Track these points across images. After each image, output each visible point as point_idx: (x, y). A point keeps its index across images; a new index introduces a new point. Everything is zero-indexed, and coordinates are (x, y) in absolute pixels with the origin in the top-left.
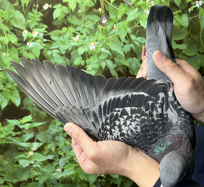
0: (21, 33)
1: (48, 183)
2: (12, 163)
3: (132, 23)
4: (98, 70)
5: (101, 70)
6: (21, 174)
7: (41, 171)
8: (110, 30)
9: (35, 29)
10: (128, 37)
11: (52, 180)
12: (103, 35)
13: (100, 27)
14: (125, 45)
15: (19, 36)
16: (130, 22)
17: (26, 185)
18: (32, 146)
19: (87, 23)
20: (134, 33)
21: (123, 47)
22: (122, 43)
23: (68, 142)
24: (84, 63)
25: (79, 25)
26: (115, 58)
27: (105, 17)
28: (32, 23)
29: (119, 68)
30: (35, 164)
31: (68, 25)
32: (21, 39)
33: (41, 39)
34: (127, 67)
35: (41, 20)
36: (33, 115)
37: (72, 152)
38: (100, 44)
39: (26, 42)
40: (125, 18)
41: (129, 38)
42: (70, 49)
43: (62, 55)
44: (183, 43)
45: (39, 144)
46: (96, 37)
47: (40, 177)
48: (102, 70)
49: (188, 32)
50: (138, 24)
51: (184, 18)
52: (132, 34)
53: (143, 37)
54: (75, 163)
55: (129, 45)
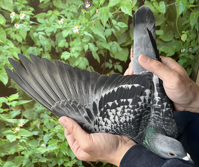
0: (9, 14)
1: (34, 157)
3: (113, 9)
4: (80, 52)
5: (84, 53)
6: (8, 149)
7: (27, 146)
8: (93, 14)
9: (22, 12)
10: (109, 22)
11: (37, 154)
12: (86, 19)
13: (83, 11)
14: (107, 29)
15: (7, 18)
16: (111, 7)
17: (13, 158)
18: (18, 122)
19: (71, 7)
20: (115, 18)
21: (104, 31)
22: (103, 27)
23: (52, 119)
24: (68, 46)
25: (64, 8)
26: (97, 41)
27: (88, 2)
28: (19, 5)
29: (100, 52)
30: (21, 139)
31: (53, 8)
32: (8, 21)
33: (28, 21)
34: (108, 50)
35: (28, 3)
36: (20, 94)
37: (56, 129)
38: (83, 27)
39: (13, 24)
40: (107, 3)
41: (111, 22)
42: (55, 32)
43: (47, 37)
44: (160, 29)
45: (25, 120)
46: (80, 21)
47: (26, 151)
48: (85, 53)
49: (165, 19)
50: (119, 10)
51: (161, 5)
52: (113, 19)
53: (123, 22)
54: (58, 139)
55: (111, 30)
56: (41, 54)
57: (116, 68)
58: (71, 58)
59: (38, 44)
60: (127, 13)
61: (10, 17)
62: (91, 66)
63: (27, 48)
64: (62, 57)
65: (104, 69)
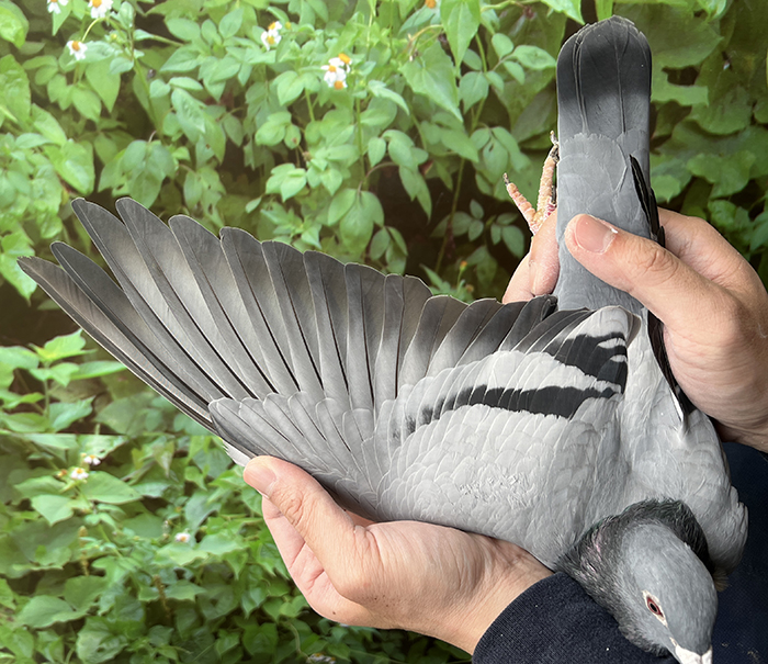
1: (144, 580)
2: (7, 507)
4: (350, 168)
5: (366, 172)
6: (40, 548)
7: (115, 539)
8: (410, 9)
10: (480, 43)
11: (157, 570)
12: (381, 29)
14: (468, 75)
15: (33, 11)
17: (60, 583)
18: (81, 448)
20: (505, 28)
21: (458, 81)
22: (455, 65)
24: (299, 140)
26: (425, 124)
29: (435, 168)
30: (95, 512)
32: (39, 26)
33: (125, 31)
34: (469, 164)
37: (238, 474)
38: (367, 63)
39: (60, 41)
41: (486, 45)
42: (243, 79)
43: (210, 101)
44: (697, 82)
45: (110, 440)
46: (354, 35)
47: (112, 558)
48: (370, 172)
49: (720, 39)
52: (497, 32)
53: (542, 47)
54: (244, 515)
55: (485, 77)
56: (182, 174)
57: (496, 239)
58: (307, 192)
59: (169, 128)
60: (559, 9)
61: (46, 11)
62: (394, 226)
63: (122, 146)
64: (271, 186)
65: (446, 241)
